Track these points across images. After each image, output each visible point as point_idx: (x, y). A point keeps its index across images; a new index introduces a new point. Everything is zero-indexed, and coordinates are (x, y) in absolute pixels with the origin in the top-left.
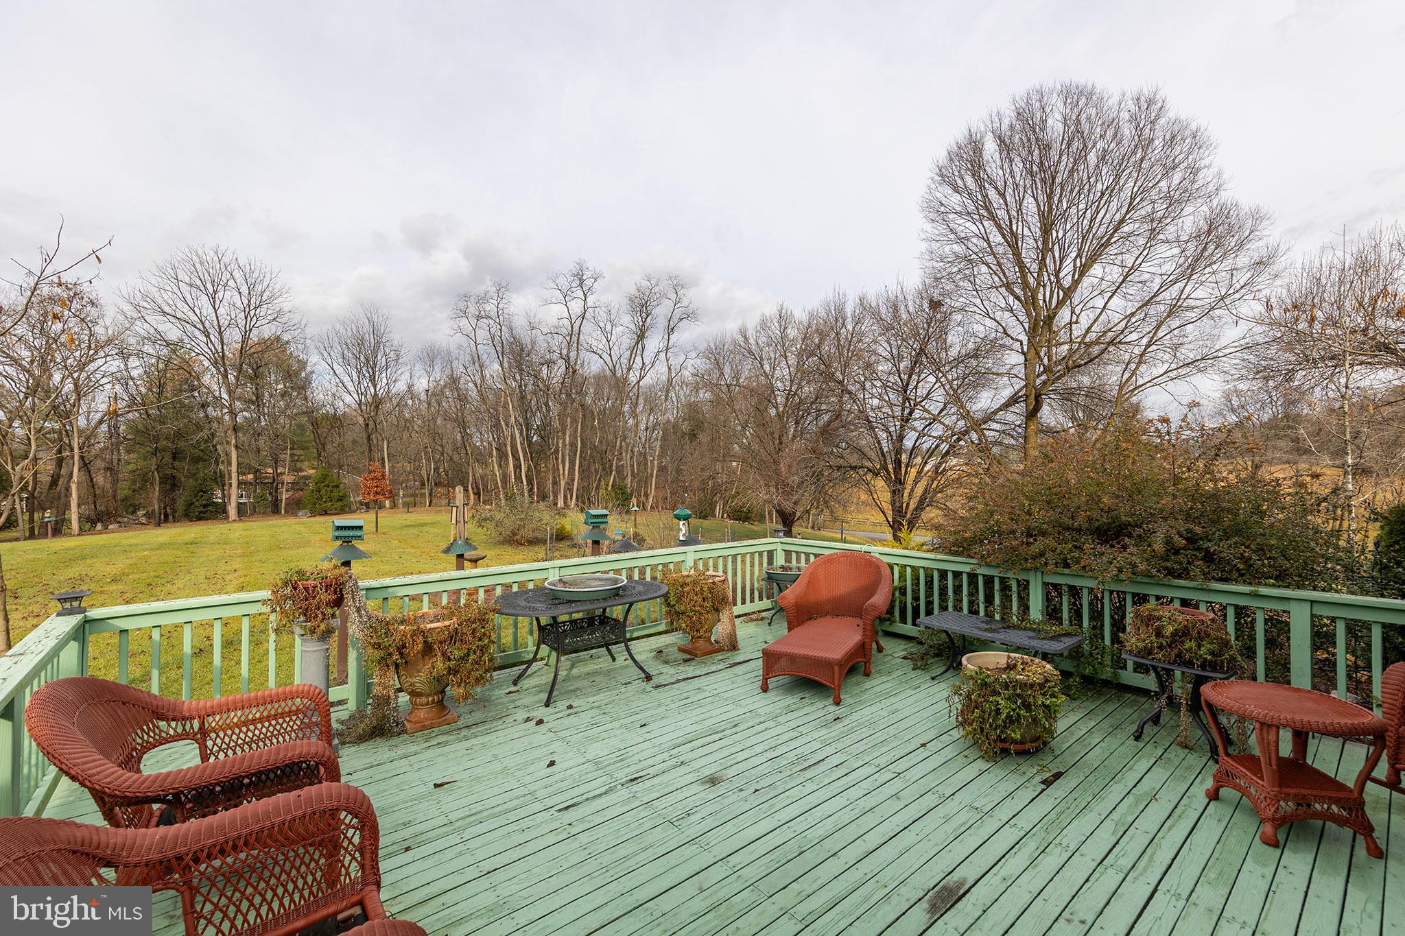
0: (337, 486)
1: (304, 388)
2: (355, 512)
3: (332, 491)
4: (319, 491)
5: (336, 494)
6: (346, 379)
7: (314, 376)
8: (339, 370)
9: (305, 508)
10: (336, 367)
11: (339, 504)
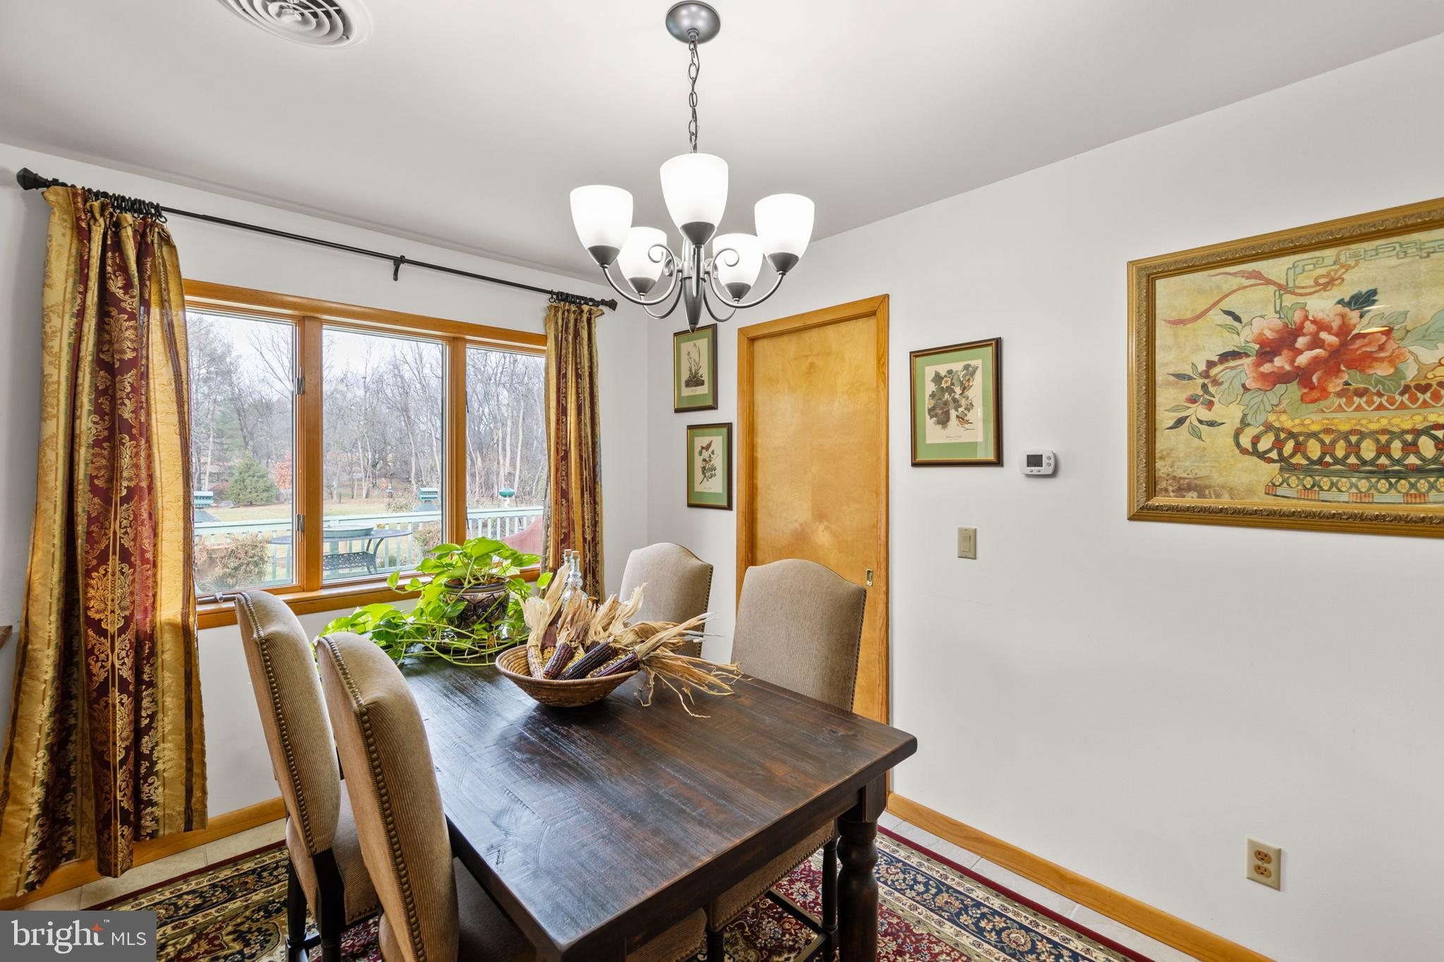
0: (263, 476)
1: (229, 372)
2: (282, 503)
3: (257, 481)
4: (244, 481)
5: (261, 484)
6: (275, 364)
7: (241, 361)
8: (268, 355)
9: (227, 499)
10: (265, 351)
11: (266, 494)
